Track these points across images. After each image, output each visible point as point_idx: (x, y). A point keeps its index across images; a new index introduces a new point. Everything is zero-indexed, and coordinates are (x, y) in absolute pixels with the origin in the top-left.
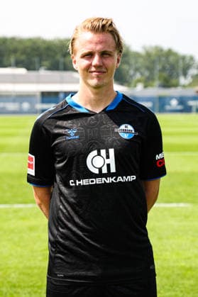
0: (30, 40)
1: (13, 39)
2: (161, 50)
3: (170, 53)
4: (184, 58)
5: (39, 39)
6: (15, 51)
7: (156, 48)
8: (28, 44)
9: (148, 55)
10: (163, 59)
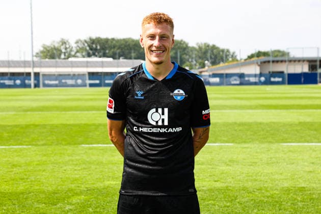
0: (124, 40)
1: (113, 39)
2: (208, 46)
3: (214, 47)
4: (223, 51)
5: (129, 39)
6: (114, 47)
7: (205, 44)
8: (122, 42)
9: (200, 48)
10: (209, 52)
